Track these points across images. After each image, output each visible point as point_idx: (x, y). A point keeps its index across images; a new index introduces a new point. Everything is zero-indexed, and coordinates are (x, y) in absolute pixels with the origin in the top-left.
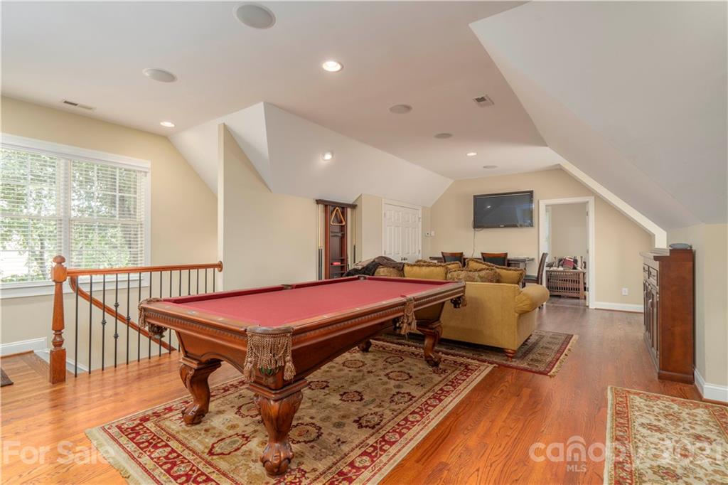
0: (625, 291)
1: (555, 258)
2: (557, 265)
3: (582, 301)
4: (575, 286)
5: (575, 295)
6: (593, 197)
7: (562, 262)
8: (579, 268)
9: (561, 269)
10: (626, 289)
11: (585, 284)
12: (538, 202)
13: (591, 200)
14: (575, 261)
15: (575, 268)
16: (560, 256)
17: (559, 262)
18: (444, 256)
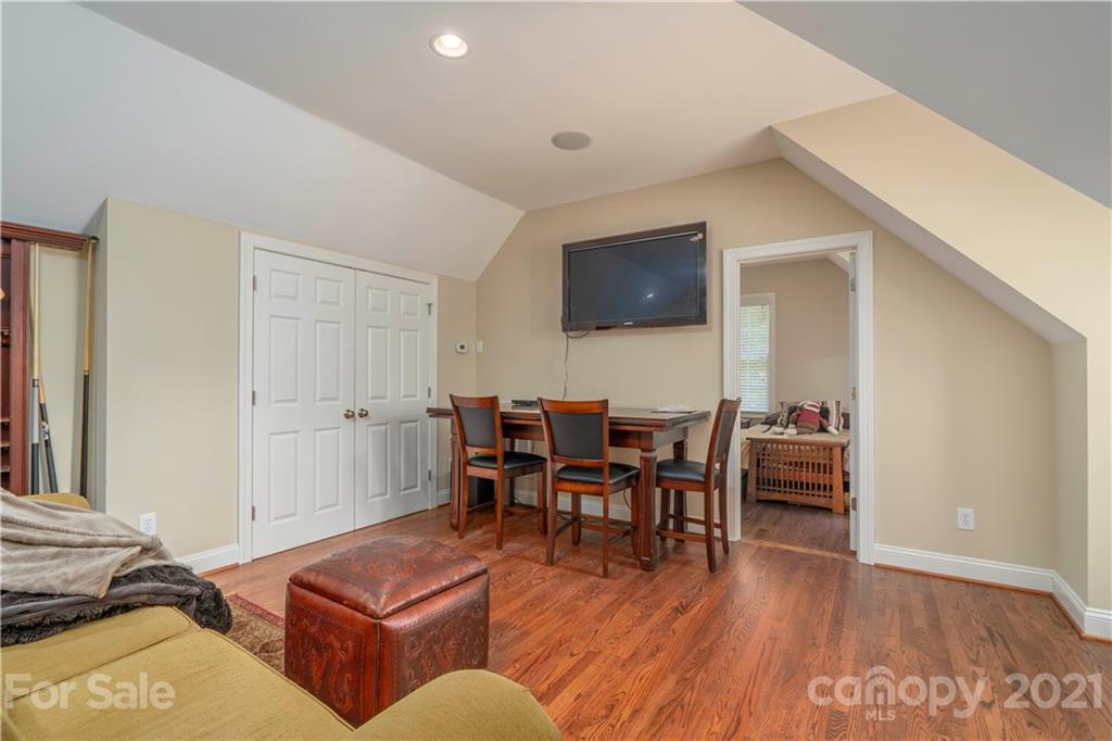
0: (966, 516)
1: (782, 404)
2: (784, 423)
3: (838, 522)
4: (822, 479)
5: (821, 502)
6: (871, 232)
7: (796, 415)
8: (832, 429)
9: (791, 432)
10: (970, 511)
11: (846, 474)
12: (722, 253)
13: (864, 241)
14: (825, 413)
15: (823, 429)
16: (791, 400)
17: (790, 414)
18: (456, 407)
